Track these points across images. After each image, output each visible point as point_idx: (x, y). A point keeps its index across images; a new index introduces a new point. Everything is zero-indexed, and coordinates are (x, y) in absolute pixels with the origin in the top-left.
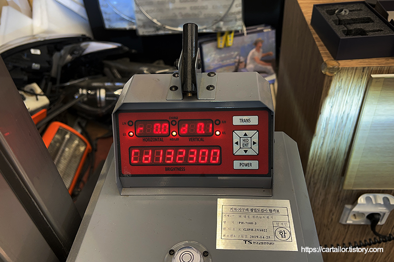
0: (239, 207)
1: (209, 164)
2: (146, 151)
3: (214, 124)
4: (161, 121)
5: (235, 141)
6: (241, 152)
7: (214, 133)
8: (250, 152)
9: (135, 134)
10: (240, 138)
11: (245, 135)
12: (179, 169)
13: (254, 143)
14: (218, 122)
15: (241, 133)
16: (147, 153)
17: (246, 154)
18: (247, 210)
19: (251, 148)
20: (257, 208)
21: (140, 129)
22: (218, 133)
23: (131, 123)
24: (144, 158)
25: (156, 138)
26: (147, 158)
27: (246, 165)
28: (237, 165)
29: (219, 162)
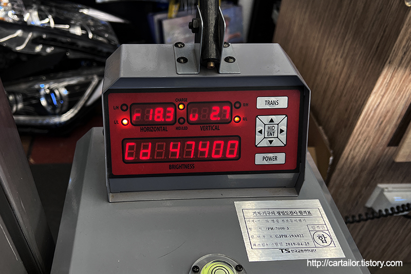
0: (263, 211)
1: (224, 159)
2: (144, 144)
3: (233, 107)
4: (165, 104)
5: (258, 129)
6: (265, 143)
7: (232, 119)
8: (276, 143)
9: (130, 121)
10: (265, 125)
11: (272, 121)
12: (186, 167)
13: (282, 131)
14: (238, 105)
15: (266, 119)
16: (146, 147)
17: (271, 145)
18: (273, 213)
19: (277, 137)
20: (285, 210)
21: (136, 115)
22: (237, 119)
23: (125, 108)
24: (141, 154)
25: (158, 126)
26: (145, 154)
27: (270, 159)
28: (259, 159)
29: (237, 156)
